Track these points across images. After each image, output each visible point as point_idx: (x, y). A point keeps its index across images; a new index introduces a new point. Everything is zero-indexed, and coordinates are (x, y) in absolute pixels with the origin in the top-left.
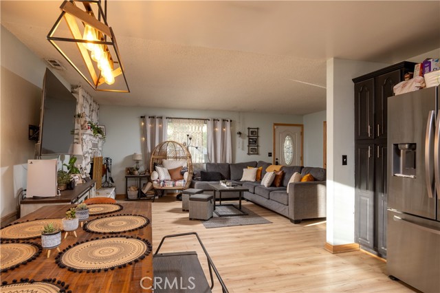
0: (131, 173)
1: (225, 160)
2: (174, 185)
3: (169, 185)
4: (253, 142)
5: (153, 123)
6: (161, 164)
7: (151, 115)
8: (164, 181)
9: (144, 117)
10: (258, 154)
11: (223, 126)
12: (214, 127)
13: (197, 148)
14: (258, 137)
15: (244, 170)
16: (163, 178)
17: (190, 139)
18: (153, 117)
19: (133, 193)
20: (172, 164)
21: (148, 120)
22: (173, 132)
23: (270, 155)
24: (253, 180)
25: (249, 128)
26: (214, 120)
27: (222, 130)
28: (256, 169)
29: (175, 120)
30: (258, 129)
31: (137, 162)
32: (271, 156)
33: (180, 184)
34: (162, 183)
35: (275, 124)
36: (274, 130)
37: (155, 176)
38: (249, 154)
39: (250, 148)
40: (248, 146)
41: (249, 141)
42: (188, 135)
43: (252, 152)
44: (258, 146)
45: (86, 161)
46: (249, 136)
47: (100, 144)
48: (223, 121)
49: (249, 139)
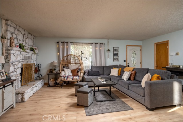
0: (51, 72)
1: (101, 65)
2: (73, 79)
3: (70, 79)
4: (116, 55)
5: (63, 45)
6: (68, 67)
7: (62, 41)
8: (67, 77)
9: (58, 42)
10: (118, 61)
11: (100, 47)
12: (96, 47)
13: (86, 58)
14: (118, 52)
15: (112, 69)
16: (67, 75)
17: (83, 53)
18: (63, 42)
19: (52, 83)
20: (73, 67)
21: (61, 44)
22: (74, 50)
23: (125, 61)
24: (117, 75)
25: (113, 48)
26: (95, 44)
27: (100, 49)
28: (118, 69)
29: (75, 44)
30: (118, 48)
31: (55, 66)
32: (125, 62)
33: (76, 78)
34: (66, 78)
35: (127, 46)
36: (127, 49)
37: (63, 73)
38: (113, 61)
39: (114, 58)
40: (113, 57)
41: (114, 54)
42: (81, 52)
43: (115, 60)
44: (118, 57)
45: (16, 67)
46: (113, 52)
47: (34, 57)
48: (100, 44)
49: (114, 53)
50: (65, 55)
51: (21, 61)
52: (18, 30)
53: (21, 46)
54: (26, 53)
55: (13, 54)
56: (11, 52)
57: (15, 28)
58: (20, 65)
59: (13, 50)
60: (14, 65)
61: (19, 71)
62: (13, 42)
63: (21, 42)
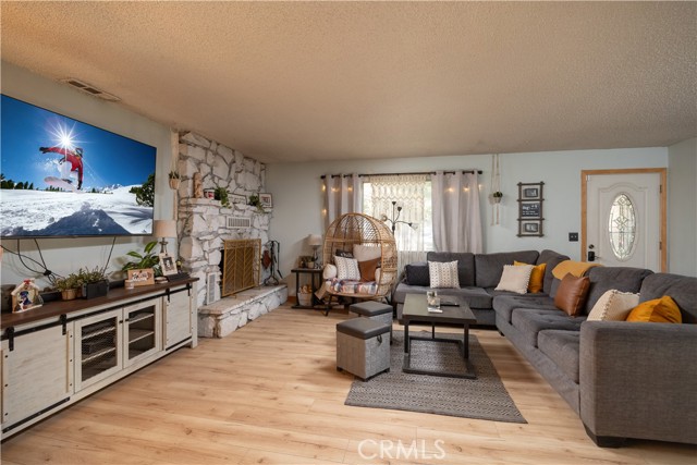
0: (304, 266)
1: (469, 248)
2: (356, 291)
3: (348, 291)
4: (532, 209)
5: (338, 185)
6: (351, 254)
7: (336, 173)
8: (342, 283)
9: (325, 177)
10: (541, 235)
11: (464, 184)
12: (446, 185)
13: (410, 225)
14: (542, 200)
15: (506, 267)
16: (342, 276)
17: (399, 209)
18: (339, 176)
19: (304, 297)
20: (367, 251)
21: (331, 181)
22: (372, 198)
23: (573, 237)
24: (522, 291)
25: (520, 185)
26: (445, 173)
27: (461, 191)
28: (530, 267)
29: (374, 178)
30: (542, 184)
31: (315, 248)
32: (576, 240)
33: (367, 288)
34: (337, 285)
35: (585, 173)
36: (584, 185)
37: (330, 271)
38: (520, 235)
39: (524, 222)
40: (520, 220)
41: (521, 210)
42: (394, 203)
43: (526, 230)
44: (542, 220)
45: (206, 246)
46: (520, 200)
47: (260, 221)
48: (464, 173)
49: (521, 206)
50: (344, 211)
51: (221, 231)
52: (216, 154)
53: (219, 195)
54: (236, 213)
55: (201, 214)
56: (195, 210)
57: (206, 149)
58: (217, 243)
59: (200, 205)
60: (202, 242)
61: (215, 258)
62: (199, 185)
63: (222, 184)
